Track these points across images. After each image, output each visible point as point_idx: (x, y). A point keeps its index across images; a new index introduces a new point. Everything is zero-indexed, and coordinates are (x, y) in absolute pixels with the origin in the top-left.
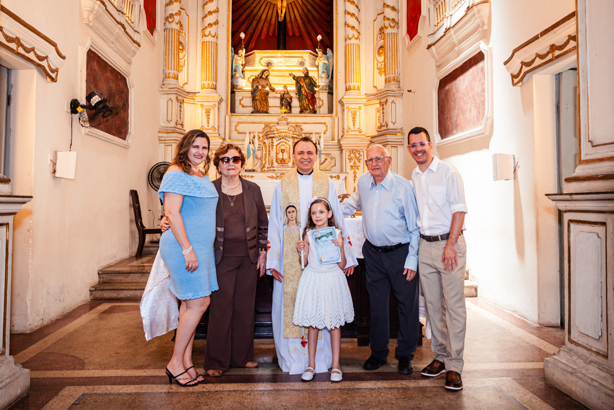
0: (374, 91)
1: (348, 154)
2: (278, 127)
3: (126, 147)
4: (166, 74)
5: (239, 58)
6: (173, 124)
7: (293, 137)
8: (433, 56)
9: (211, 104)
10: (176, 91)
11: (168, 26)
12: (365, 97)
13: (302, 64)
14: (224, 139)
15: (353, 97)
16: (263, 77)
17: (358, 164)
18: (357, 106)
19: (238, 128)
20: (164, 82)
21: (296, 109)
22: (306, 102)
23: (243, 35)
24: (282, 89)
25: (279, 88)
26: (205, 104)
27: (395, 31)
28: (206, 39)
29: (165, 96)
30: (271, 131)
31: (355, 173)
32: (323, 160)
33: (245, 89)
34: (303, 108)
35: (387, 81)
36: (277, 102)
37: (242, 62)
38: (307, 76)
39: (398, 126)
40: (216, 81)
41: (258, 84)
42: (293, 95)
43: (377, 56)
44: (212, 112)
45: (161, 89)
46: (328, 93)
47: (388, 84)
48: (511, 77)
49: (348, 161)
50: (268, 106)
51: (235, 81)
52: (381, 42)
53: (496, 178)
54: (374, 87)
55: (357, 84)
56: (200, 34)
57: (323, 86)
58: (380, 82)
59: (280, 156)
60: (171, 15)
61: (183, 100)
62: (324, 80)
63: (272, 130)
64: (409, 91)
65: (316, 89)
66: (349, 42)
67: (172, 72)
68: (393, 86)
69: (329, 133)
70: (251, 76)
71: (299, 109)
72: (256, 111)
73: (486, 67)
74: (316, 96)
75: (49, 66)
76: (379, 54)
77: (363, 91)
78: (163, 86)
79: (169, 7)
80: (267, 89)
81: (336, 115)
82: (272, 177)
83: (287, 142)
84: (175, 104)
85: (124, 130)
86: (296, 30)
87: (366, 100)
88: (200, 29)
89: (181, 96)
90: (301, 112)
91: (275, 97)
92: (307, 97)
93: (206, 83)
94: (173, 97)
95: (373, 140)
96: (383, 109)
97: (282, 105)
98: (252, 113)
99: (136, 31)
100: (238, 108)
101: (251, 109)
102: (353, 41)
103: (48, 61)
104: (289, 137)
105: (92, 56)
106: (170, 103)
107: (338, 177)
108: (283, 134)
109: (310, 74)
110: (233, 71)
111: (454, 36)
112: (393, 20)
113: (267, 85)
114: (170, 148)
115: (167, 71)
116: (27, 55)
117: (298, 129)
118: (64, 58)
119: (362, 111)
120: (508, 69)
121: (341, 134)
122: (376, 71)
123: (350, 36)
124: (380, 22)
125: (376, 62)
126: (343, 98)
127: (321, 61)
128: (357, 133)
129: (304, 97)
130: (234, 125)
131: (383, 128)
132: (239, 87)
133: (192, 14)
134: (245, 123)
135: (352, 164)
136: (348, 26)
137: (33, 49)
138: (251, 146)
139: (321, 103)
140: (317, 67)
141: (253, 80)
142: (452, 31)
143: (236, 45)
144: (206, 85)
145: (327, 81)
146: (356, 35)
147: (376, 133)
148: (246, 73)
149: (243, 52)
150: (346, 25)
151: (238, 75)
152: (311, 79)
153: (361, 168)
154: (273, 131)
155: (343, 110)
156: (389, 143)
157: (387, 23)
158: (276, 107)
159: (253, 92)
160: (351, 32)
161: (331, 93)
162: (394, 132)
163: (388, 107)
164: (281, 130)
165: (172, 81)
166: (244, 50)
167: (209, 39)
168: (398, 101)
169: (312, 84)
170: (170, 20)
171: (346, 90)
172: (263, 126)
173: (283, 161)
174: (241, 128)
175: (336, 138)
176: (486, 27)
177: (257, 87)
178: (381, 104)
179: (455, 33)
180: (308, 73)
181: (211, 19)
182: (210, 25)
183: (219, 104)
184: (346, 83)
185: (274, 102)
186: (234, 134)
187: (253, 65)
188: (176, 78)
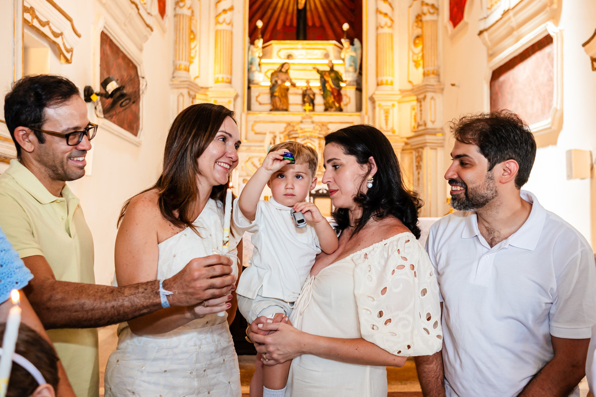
0: (409, 87)
2: (302, 126)
3: (138, 145)
4: (176, 66)
5: (255, 49)
7: (319, 138)
8: (485, 44)
9: (226, 100)
10: (189, 85)
11: (179, 11)
12: (398, 92)
13: (327, 56)
15: (385, 92)
16: (282, 70)
18: (390, 103)
19: (255, 128)
20: (175, 75)
21: (320, 107)
22: (331, 99)
23: (260, 24)
24: (305, 84)
25: (301, 84)
26: (219, 100)
27: (434, 17)
28: (220, 27)
29: (176, 91)
30: (293, 130)
33: (262, 84)
34: (328, 105)
35: (425, 74)
36: (299, 99)
37: (259, 53)
38: (332, 70)
39: (438, 125)
40: (231, 74)
41: (276, 79)
42: (317, 91)
43: (412, 46)
45: (171, 83)
46: (357, 89)
47: (426, 77)
48: (590, 61)
50: (287, 104)
51: (251, 75)
52: (418, 31)
53: (570, 177)
54: (410, 82)
55: (389, 79)
56: (213, 21)
57: (350, 82)
58: (417, 76)
61: (195, 96)
62: (351, 74)
63: (295, 129)
64: (453, 85)
65: (342, 84)
66: (381, 31)
67: (183, 63)
68: (432, 80)
70: (268, 70)
71: (322, 108)
72: (275, 109)
73: (555, 52)
74: (343, 92)
75: (64, 44)
76: (415, 44)
77: (397, 86)
78: (173, 79)
80: (288, 84)
81: (366, 113)
83: (313, 143)
84: (187, 99)
85: (135, 126)
86: (316, 19)
87: (400, 96)
88: (213, 15)
89: (193, 91)
90: (326, 110)
91: (296, 94)
92: (332, 93)
93: (220, 76)
94: (185, 91)
95: (409, 141)
96: (421, 106)
97: (304, 102)
98: (271, 110)
99: (149, 14)
100: (255, 106)
101: (269, 107)
102: (386, 30)
103: (62, 39)
104: (315, 137)
105: (105, 39)
106: (181, 98)
108: (308, 134)
109: (336, 68)
110: (251, 63)
111: (513, 19)
112: (433, 6)
113: (287, 79)
115: (178, 63)
116: (41, 29)
117: (324, 128)
118: (79, 36)
119: (396, 109)
120: (586, 51)
122: (412, 64)
123: (383, 24)
124: (416, 8)
125: (411, 54)
126: (374, 94)
129: (329, 93)
130: (250, 124)
131: (421, 128)
132: (255, 82)
134: (264, 122)
136: (381, 13)
137: (48, 23)
139: (348, 100)
140: (343, 59)
141: (272, 74)
142: (511, 14)
143: (253, 34)
144: (220, 79)
145: (355, 75)
146: (389, 23)
147: (412, 134)
148: (263, 66)
149: (260, 42)
150: (378, 11)
152: (337, 73)
154: (297, 130)
155: (374, 108)
156: (428, 144)
157: (425, 9)
158: (297, 104)
159: (272, 88)
160: (383, 20)
161: (359, 89)
162: (434, 132)
163: (427, 104)
164: (306, 130)
165: (182, 73)
166: (261, 41)
167: (224, 27)
168: (439, 97)
169: (338, 79)
170: (181, 4)
171: (378, 85)
172: (285, 125)
174: (259, 128)
176: (555, 6)
177: (276, 82)
178: (419, 101)
179: (515, 14)
180: (333, 66)
181: (225, 4)
182: (225, 11)
183: (235, 100)
184: (377, 76)
185: (295, 99)
186: (251, 135)
187: (270, 57)
188: (187, 70)
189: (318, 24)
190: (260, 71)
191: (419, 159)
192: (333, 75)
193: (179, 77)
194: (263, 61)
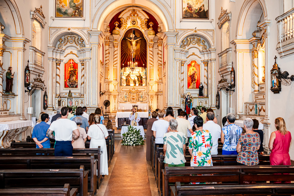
0: (156, 80)
1: (150, 96)
2: (132, 90)
6: (107, 90)
7: (136, 93)
9: (116, 84)
11: (106, 66)
14: (119, 93)
15: (151, 82)
16: (129, 76)
17: (152, 99)
18: (152, 84)
19: (122, 90)
21: (137, 84)
22: (140, 83)
23: (123, 64)
25: (133, 79)
26: (114, 84)
27: (161, 67)
28: (114, 68)
29: (105, 83)
30: (131, 92)
31: (152, 101)
32: (144, 98)
35: (159, 79)
37: (123, 71)
38: (140, 76)
39: (161, 90)
40: (117, 78)
42: (136, 80)
43: (158, 71)
44: (116, 86)
49: (150, 98)
52: (158, 68)
55: (152, 79)
57: (144, 78)
59: (133, 98)
60: (107, 64)
62: (145, 76)
65: (142, 79)
66: (150, 68)
68: (160, 81)
69: (146, 91)
72: (127, 85)
74: (143, 81)
77: (154, 80)
79: (106, 61)
81: (147, 87)
82: (131, 103)
84: (108, 85)
86: (138, 58)
87: (155, 83)
88: (113, 65)
89: (109, 83)
90: (139, 85)
92: (140, 81)
93: (114, 79)
94: (107, 84)
100: (122, 84)
101: (126, 84)
102: (152, 68)
106: (106, 85)
107: (147, 103)
108: (134, 92)
110: (121, 74)
112: (161, 64)
114: (107, 96)
115: (106, 77)
117: (137, 91)
119: (154, 86)
121: (148, 92)
122: (158, 75)
123: (151, 66)
124: (158, 64)
126: (149, 82)
127: (144, 71)
128: (152, 91)
131: (158, 91)
132: (122, 78)
133: (111, 61)
134: (124, 88)
135: (151, 99)
138: (126, 95)
140: (143, 72)
141: (126, 77)
143: (122, 67)
145: (146, 77)
146: (152, 66)
148: (124, 74)
149: (123, 69)
150: (150, 63)
151: (122, 75)
152: (141, 76)
153: (153, 100)
155: (149, 85)
157: (159, 65)
159: (126, 80)
161: (146, 80)
162: (160, 92)
165: (107, 80)
167: (115, 68)
168: (162, 84)
169: (141, 78)
170: (106, 65)
171: (150, 80)
173: (133, 99)
174: (123, 89)
175: (147, 92)
178: (158, 85)
180: (140, 75)
181: (115, 63)
182: (115, 64)
183: (118, 84)
184: (150, 78)
186: (121, 91)
187: (126, 72)
188: (108, 79)
189: (139, 59)
190: (123, 76)
191: (158, 97)
192: (140, 77)
193: (106, 80)
194: (124, 73)
